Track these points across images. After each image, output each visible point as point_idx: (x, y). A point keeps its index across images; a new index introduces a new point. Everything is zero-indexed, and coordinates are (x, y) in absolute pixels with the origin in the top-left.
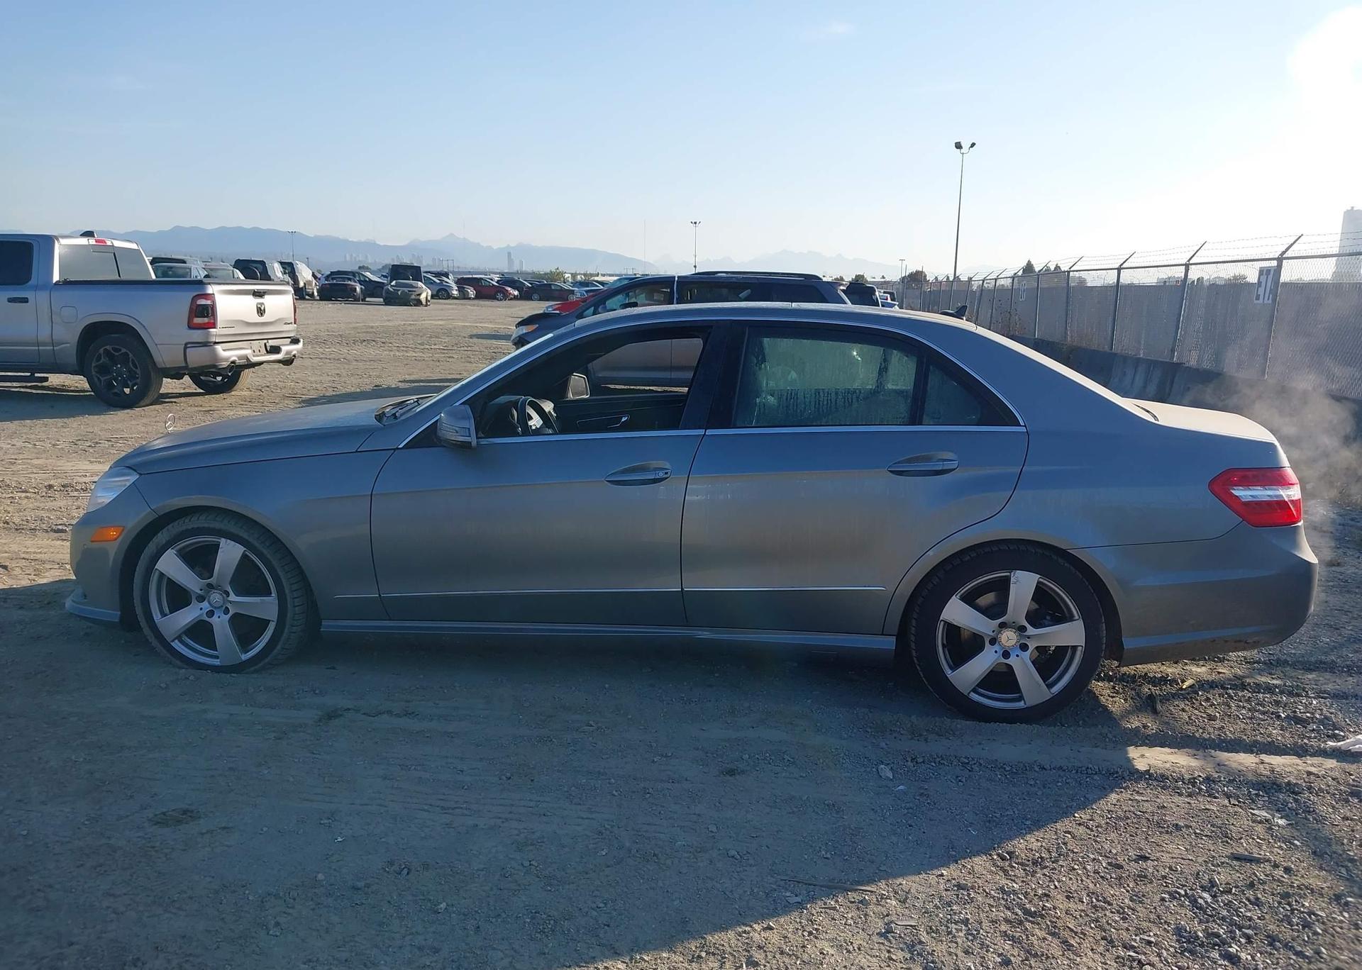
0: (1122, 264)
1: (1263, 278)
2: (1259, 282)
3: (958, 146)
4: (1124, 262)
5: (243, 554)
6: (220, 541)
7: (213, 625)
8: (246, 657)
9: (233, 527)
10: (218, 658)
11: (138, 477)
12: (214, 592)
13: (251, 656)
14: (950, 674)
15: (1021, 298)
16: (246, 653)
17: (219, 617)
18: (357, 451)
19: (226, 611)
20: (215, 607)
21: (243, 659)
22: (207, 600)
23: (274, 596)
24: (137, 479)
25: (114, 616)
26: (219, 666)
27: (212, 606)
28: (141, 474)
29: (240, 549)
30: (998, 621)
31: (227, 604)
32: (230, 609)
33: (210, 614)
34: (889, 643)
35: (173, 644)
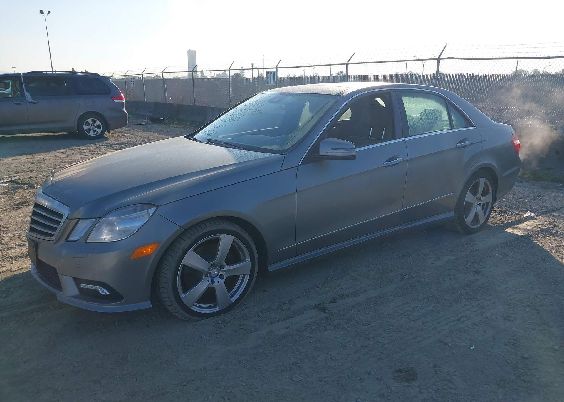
1: (269, 75)
2: (267, 77)
3: (41, 12)
5: (233, 241)
6: (220, 236)
7: (216, 288)
8: (233, 299)
9: (227, 226)
10: (216, 307)
11: (155, 208)
12: (213, 269)
13: (236, 299)
14: (466, 220)
15: (132, 85)
16: (232, 298)
17: (218, 282)
18: (281, 171)
19: (221, 277)
20: (214, 277)
21: (233, 301)
22: (209, 274)
23: (248, 260)
24: (156, 210)
25: (147, 304)
26: (220, 311)
27: (212, 277)
28: (159, 206)
29: (232, 238)
30: (476, 197)
31: (221, 273)
32: (224, 275)
33: (213, 282)
34: (452, 214)
35: (192, 308)
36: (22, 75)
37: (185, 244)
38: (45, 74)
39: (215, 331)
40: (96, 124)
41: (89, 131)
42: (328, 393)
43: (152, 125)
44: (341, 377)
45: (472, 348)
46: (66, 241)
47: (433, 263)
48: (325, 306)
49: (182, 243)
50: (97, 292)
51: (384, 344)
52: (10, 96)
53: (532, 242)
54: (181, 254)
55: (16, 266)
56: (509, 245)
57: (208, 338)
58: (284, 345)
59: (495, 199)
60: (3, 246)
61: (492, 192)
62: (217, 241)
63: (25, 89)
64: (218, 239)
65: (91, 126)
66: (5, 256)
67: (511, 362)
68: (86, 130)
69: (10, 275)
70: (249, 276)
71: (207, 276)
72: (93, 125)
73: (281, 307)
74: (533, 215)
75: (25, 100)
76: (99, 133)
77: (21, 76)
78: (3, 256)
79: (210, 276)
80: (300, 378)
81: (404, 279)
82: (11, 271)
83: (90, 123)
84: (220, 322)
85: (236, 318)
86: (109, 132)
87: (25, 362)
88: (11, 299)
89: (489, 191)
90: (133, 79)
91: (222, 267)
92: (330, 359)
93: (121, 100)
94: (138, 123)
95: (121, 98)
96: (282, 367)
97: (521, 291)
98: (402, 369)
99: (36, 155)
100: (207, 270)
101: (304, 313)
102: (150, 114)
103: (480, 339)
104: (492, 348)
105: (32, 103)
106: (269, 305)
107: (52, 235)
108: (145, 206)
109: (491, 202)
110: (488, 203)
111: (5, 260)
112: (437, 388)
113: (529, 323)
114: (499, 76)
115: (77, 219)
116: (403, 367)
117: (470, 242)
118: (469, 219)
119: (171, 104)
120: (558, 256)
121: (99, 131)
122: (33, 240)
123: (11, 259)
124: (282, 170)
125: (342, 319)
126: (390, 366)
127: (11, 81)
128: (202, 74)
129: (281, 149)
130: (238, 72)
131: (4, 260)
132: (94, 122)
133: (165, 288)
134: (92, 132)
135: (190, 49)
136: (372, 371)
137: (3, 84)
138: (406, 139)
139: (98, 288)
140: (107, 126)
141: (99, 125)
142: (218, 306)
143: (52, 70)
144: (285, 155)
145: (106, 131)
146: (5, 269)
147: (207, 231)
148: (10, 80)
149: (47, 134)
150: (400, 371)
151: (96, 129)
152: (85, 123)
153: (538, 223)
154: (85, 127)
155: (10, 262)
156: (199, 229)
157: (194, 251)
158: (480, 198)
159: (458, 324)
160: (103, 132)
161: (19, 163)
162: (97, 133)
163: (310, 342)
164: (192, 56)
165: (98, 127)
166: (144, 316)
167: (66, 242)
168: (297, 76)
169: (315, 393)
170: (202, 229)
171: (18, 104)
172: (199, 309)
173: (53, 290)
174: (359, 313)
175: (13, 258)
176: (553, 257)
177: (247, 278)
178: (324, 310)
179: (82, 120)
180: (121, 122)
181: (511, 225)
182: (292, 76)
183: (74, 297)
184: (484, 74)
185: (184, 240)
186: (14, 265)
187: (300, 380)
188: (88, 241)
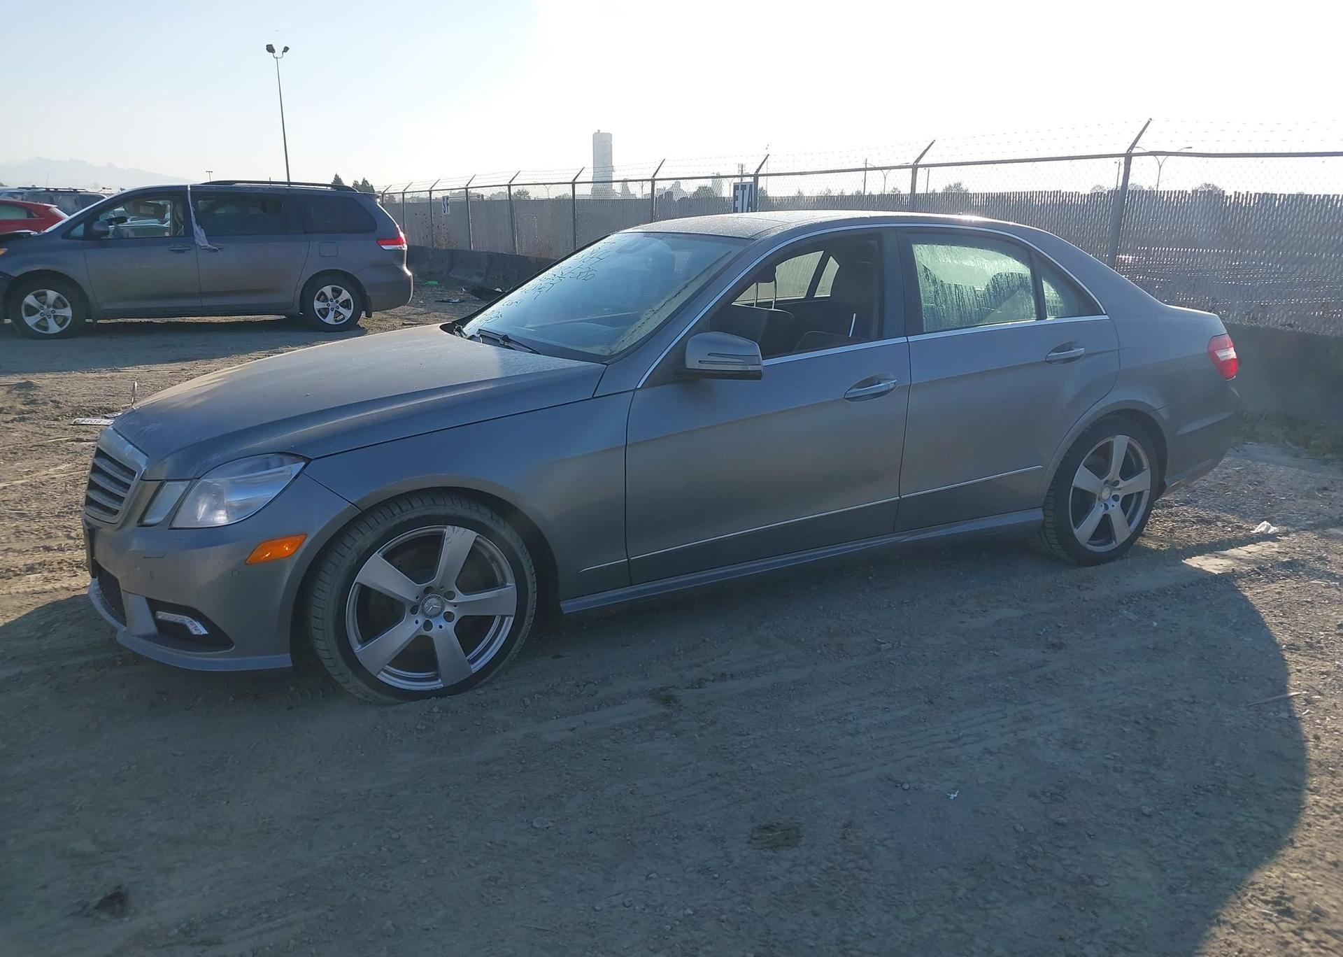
0: (575, 179)
1: (739, 193)
2: (735, 197)
3: (270, 49)
4: (576, 177)
5: (475, 541)
6: (445, 530)
7: (433, 637)
8: (476, 667)
9: (460, 509)
10: (436, 680)
11: (303, 464)
12: (430, 598)
13: (482, 664)
14: (1075, 531)
15: (444, 212)
16: (473, 663)
17: (441, 627)
18: (593, 398)
19: (449, 617)
20: (431, 617)
21: (474, 671)
22: (420, 609)
23: (511, 585)
24: (305, 467)
25: (283, 660)
26: (443, 687)
27: (426, 615)
28: (311, 460)
29: (471, 536)
30: (1105, 479)
31: (448, 609)
32: (455, 614)
33: (428, 625)
34: (1037, 515)
35: (379, 677)
36: (189, 189)
37: (364, 539)
38: (239, 188)
39: (419, 727)
40: (341, 299)
41: (324, 313)
42: (594, 856)
43: (473, 305)
44: (637, 830)
45: (952, 796)
46: (139, 524)
47: (963, 622)
48: (673, 693)
49: (356, 539)
50: (183, 627)
51: (760, 774)
52: (167, 234)
53: (1235, 590)
54: (354, 560)
55: (82, 581)
56: (1172, 594)
57: (400, 738)
58: (548, 761)
59: (1159, 488)
60: (71, 542)
61: (1149, 470)
62: (437, 541)
63: (194, 220)
64: (441, 536)
65: (330, 302)
66: (66, 561)
67: (1023, 830)
68: (319, 311)
69: (64, 596)
70: (512, 619)
71: (414, 610)
72: (334, 301)
73: (578, 691)
74: (1273, 529)
75: (194, 243)
76: (346, 319)
77: (187, 190)
78: (62, 560)
79: (424, 612)
80: (547, 824)
81: (879, 650)
82: (67, 589)
83: (327, 295)
84: (436, 709)
85: (472, 704)
86: (368, 315)
87: (32, 756)
88: (47, 642)
89: (1143, 466)
90: (447, 198)
91: (450, 595)
92: (631, 793)
93: (398, 246)
94: (445, 299)
95: (398, 241)
96: (523, 801)
97: (1136, 691)
98: (775, 824)
99: (204, 361)
100: (412, 600)
101: (621, 704)
102: (477, 280)
103: (980, 781)
104: (999, 800)
105: (209, 250)
106: (553, 684)
107: (116, 512)
108: (286, 459)
109: (1149, 491)
110: (1140, 494)
111: (65, 568)
112: (830, 865)
113: (1115, 756)
114: (1255, 196)
115: (159, 482)
116: (781, 821)
117: (1079, 584)
118: (1084, 531)
119: (525, 258)
120: (1279, 623)
121: (347, 314)
122: (88, 524)
123: (77, 567)
124: (596, 397)
125: (696, 721)
126: (752, 817)
127: (169, 201)
128: (625, 189)
129: (607, 353)
130: (708, 183)
131: (61, 569)
132: (337, 293)
133: (320, 630)
134: (331, 315)
135: (599, 131)
136: (708, 822)
137: (153, 208)
138: (911, 339)
139: (186, 620)
140: (364, 304)
141: (348, 301)
142: (441, 678)
143: (286, 181)
144: (608, 365)
145: (363, 314)
146: (58, 585)
147: (412, 516)
148: (168, 199)
149: (242, 318)
150: (769, 828)
151: (341, 310)
152: (317, 295)
153: (1277, 550)
154: (318, 305)
155: (72, 572)
156: (396, 511)
157: (385, 557)
158: (1117, 483)
159: (951, 748)
160: (356, 316)
161: (162, 378)
162: (344, 318)
163: (605, 760)
164: (602, 145)
165: (346, 304)
166: (291, 689)
167: (138, 526)
168: (848, 193)
169: (567, 854)
170: (403, 512)
171: (179, 252)
172: (395, 679)
173: (113, 622)
174: (740, 710)
175: (82, 565)
176: (1264, 625)
177: (509, 622)
178: (668, 700)
179: (311, 287)
180: (397, 295)
181: (1201, 550)
182: (836, 194)
183: (146, 637)
184: (1236, 192)
185: (361, 532)
186: (79, 580)
187: (546, 826)
188: (175, 525)
